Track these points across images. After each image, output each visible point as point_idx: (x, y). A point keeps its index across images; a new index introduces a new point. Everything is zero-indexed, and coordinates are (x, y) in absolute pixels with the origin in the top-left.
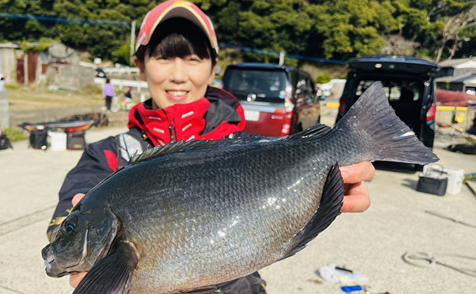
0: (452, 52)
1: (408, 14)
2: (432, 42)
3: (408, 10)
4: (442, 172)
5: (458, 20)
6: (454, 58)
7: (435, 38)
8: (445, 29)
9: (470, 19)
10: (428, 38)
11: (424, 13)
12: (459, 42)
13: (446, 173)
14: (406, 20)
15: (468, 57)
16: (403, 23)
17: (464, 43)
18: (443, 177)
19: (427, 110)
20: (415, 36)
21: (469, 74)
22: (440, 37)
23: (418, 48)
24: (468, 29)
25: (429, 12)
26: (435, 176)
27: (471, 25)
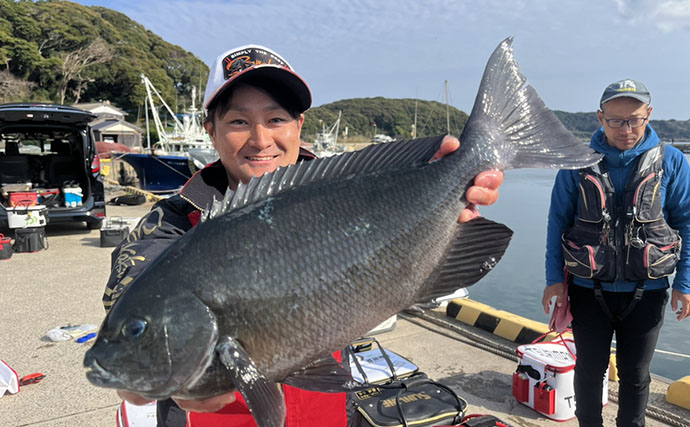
0: (77, 94)
1: (13, 45)
2: (50, 82)
3: (13, 40)
4: (121, 223)
5: (77, 57)
6: (80, 102)
7: (53, 77)
8: (64, 67)
9: (92, 57)
10: (45, 77)
11: (33, 45)
12: (83, 83)
13: (126, 223)
14: (12, 53)
15: (98, 100)
16: (8, 56)
17: (89, 84)
18: (124, 226)
19: (91, 162)
20: (28, 74)
21: (102, 121)
22: (59, 77)
23: (35, 89)
24: (91, 68)
25: (39, 45)
26: (117, 227)
27: (93, 63)
